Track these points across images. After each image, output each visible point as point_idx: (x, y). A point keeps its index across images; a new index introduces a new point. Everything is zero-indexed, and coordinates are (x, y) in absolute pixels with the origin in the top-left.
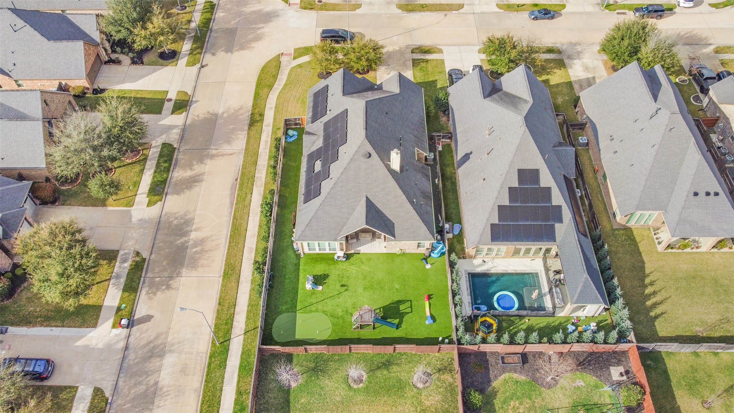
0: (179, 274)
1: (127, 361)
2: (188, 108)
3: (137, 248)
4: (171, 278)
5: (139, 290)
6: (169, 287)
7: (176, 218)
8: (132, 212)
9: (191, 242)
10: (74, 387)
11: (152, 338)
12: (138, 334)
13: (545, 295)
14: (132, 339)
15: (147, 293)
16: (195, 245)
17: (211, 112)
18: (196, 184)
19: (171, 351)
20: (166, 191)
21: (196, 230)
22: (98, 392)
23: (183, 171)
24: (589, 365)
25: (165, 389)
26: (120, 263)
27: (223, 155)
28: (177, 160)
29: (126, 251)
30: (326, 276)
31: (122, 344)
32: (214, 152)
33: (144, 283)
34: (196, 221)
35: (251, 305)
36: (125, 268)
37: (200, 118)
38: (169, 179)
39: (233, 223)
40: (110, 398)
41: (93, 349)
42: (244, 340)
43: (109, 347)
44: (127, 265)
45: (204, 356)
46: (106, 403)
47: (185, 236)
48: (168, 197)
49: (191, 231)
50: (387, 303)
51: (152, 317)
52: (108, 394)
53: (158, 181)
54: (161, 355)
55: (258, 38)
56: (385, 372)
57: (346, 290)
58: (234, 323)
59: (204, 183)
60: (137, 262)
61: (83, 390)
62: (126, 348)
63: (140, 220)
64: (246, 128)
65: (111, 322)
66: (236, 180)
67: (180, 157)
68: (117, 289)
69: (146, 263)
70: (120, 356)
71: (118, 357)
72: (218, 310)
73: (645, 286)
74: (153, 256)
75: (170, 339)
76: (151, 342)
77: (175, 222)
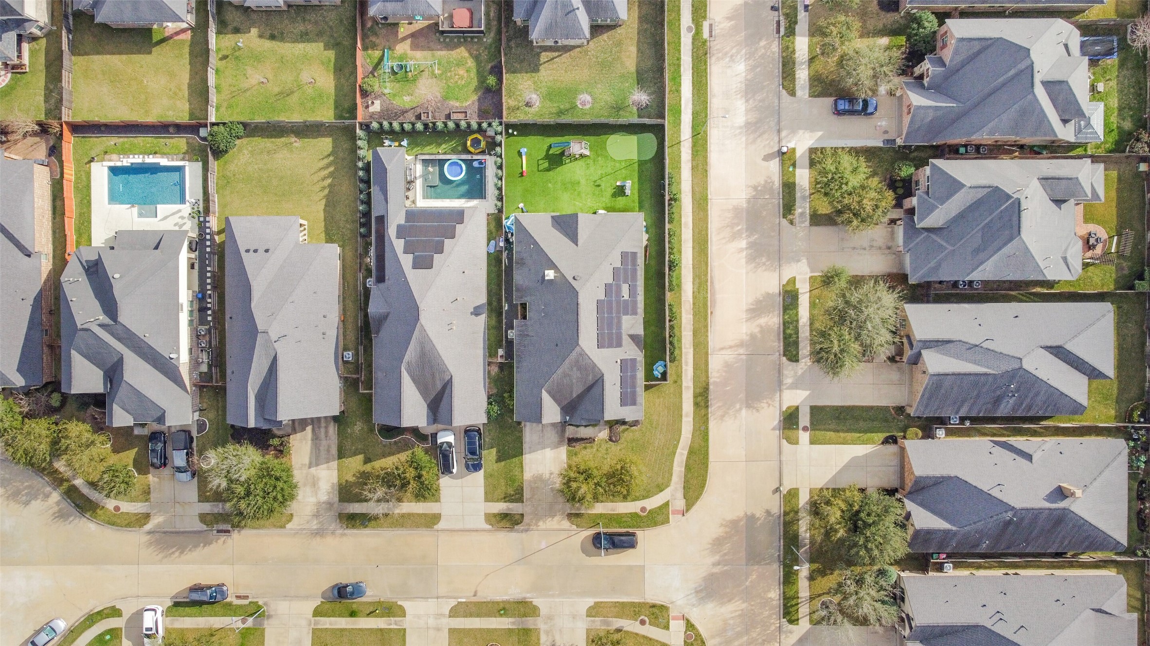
0: (748, 201)
1: (776, 120)
2: (782, 418)
3: (793, 228)
4: (754, 198)
5: (781, 186)
6: (755, 188)
7: (764, 264)
8: (808, 270)
9: (744, 236)
10: (812, 97)
11: (759, 140)
12: (772, 143)
13: (420, 176)
14: (776, 139)
15: (773, 183)
16: (739, 232)
17: (754, 411)
18: (752, 307)
19: (741, 127)
20: (781, 298)
21: (741, 250)
22: (792, 93)
23: (769, 324)
24: (396, 113)
25: (739, 96)
26: (805, 212)
27: (731, 347)
28: (779, 340)
29: (803, 225)
30: (614, 195)
31: (784, 134)
32: (741, 351)
33: (779, 193)
34: (743, 261)
35: (678, 167)
36: (800, 208)
37: (765, 401)
38: (782, 314)
39: (707, 258)
40: (781, 89)
41: (806, 129)
42: (680, 136)
43: (794, 131)
44: (799, 211)
45: (712, 125)
46: (783, 84)
47: (751, 242)
48: (777, 291)
49: (746, 248)
50: (559, 169)
51: (763, 160)
52: (784, 92)
53: (792, 310)
54: (748, 125)
55: (718, 543)
56: (562, 107)
57: (595, 181)
58: (690, 152)
59: (745, 308)
60: (790, 214)
61: (804, 94)
62: (779, 131)
63: (798, 261)
64: (711, 387)
65: (798, 154)
66: (712, 313)
67: (776, 344)
68: (801, 186)
69: (781, 213)
70: (782, 124)
71: (783, 123)
72: (707, 165)
73: (330, 185)
74: (777, 221)
75: (744, 139)
76: (759, 136)
77: (764, 260)
